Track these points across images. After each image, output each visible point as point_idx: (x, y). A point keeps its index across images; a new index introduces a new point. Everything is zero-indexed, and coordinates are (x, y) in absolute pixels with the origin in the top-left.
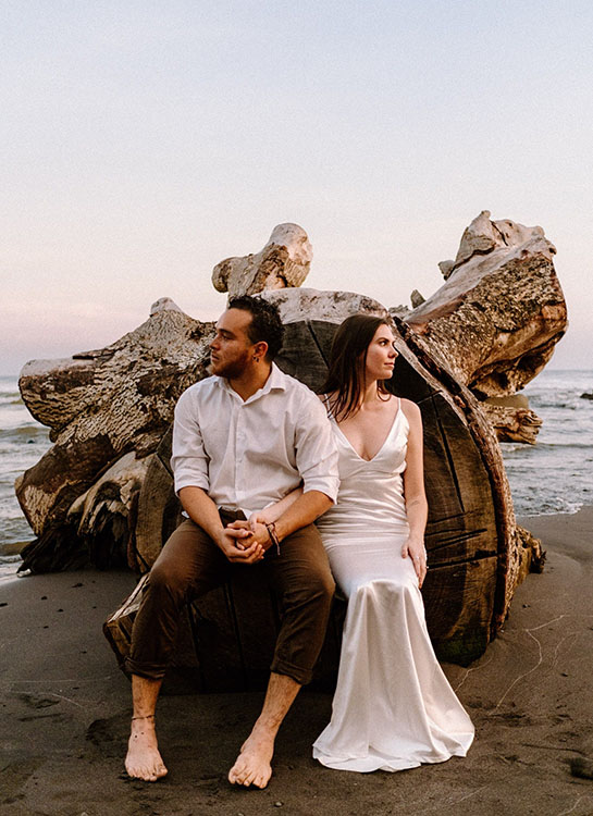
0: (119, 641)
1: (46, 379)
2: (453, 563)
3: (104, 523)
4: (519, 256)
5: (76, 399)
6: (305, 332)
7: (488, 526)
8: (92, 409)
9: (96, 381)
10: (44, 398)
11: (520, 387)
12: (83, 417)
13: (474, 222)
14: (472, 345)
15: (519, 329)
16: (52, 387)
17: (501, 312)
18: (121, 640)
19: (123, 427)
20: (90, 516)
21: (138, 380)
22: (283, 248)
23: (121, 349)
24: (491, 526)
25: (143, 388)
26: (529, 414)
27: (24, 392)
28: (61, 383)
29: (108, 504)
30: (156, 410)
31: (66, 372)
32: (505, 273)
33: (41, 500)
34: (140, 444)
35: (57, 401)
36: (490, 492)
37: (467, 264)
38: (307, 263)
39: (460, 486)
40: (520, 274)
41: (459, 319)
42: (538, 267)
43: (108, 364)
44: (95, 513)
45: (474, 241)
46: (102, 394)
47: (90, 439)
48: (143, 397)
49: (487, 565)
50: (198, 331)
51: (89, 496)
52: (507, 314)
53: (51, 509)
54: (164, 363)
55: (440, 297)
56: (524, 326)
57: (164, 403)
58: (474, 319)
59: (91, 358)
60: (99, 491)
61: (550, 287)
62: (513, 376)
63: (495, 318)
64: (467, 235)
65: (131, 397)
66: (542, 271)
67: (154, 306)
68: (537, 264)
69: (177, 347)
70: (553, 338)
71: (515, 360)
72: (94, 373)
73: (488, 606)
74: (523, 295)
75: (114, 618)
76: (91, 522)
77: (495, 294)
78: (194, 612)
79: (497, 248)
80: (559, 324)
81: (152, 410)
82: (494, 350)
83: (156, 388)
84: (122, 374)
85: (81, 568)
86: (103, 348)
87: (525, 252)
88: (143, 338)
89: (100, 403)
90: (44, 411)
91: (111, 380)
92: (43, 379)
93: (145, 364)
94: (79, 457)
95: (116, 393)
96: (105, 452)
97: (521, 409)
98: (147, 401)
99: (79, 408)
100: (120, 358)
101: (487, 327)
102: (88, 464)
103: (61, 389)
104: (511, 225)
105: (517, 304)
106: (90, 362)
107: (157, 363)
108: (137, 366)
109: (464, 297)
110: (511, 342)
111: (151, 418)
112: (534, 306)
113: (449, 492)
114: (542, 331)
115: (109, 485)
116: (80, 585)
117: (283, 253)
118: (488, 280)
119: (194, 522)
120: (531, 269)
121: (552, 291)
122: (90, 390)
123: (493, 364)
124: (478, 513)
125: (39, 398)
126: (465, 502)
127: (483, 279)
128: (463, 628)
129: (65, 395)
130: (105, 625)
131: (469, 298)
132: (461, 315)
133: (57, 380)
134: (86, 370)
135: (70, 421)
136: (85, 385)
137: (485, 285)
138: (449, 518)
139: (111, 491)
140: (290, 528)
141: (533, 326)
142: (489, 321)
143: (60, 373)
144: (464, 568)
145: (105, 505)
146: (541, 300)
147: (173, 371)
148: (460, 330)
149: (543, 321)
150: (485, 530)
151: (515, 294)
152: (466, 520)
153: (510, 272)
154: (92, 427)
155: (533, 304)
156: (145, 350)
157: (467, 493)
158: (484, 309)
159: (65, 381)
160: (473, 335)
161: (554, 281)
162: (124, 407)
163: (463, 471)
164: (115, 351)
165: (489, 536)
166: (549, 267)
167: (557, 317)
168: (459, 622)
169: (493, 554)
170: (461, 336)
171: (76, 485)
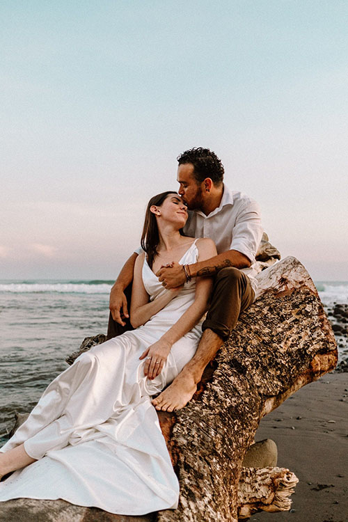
4: (276, 285)
15: (285, 389)
17: (265, 369)
40: (283, 312)
42: (303, 302)
52: (272, 372)
56: (291, 384)
58: (235, 391)
61: (319, 331)
66: (309, 308)
74: (289, 343)
77: (255, 343)
87: (283, 280)
101: (251, 400)
105: (283, 357)
112: (303, 357)
120: (295, 306)
121: (323, 336)
132: (217, 389)
141: (301, 383)
142: (252, 387)
146: (311, 349)
149: (311, 374)
151: (280, 342)
153: (270, 310)
155: (302, 354)
158: (244, 370)
161: (323, 321)
166: (316, 302)
167: (327, 367)
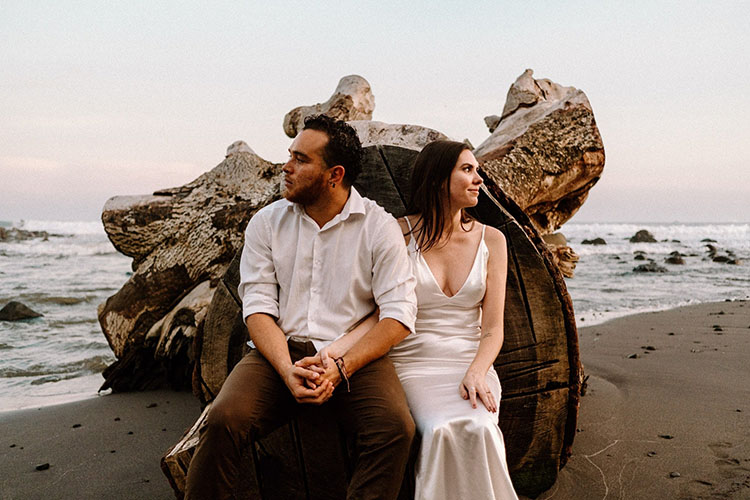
0: (177, 477)
1: (128, 213)
2: (523, 394)
3: (179, 347)
4: (562, 107)
5: (155, 231)
6: (377, 158)
7: (561, 357)
8: (170, 241)
9: (174, 216)
10: (125, 230)
11: (557, 227)
12: (162, 248)
13: (519, 79)
14: (523, 185)
15: (563, 172)
16: (133, 221)
17: (548, 156)
18: (180, 476)
19: (199, 258)
20: (166, 340)
21: (213, 215)
22: (348, 97)
23: (198, 187)
24: (563, 357)
25: (218, 222)
26: (568, 251)
27: (107, 225)
28: (141, 217)
29: (184, 329)
30: (230, 242)
31: (146, 207)
32: (551, 122)
33: (121, 324)
34: (214, 274)
35: (137, 234)
36: (562, 323)
37: (514, 116)
38: (370, 112)
39: (533, 316)
40: (564, 123)
41: (511, 161)
42: (580, 116)
43: (186, 200)
44: (171, 337)
45: (519, 95)
46: (180, 228)
47: (168, 269)
48: (218, 230)
49: (558, 396)
50: (269, 170)
51: (166, 322)
52: (553, 159)
53: (130, 333)
54: (238, 199)
55: (491, 144)
56: (567, 169)
57: (237, 236)
58: (524, 161)
59: (170, 194)
60: (175, 317)
61: (590, 135)
62: (552, 217)
63: (542, 162)
64: (513, 90)
65: (207, 230)
66: (584, 120)
67: (229, 148)
68: (578, 115)
69: (250, 185)
70: (590, 183)
71: (556, 202)
72: (172, 208)
73: (559, 438)
74: (567, 142)
75: (172, 453)
76: (167, 346)
77: (541, 140)
78: (258, 447)
79: (539, 102)
80: (597, 169)
81: (226, 242)
82: (541, 191)
83: (230, 222)
84: (198, 209)
85: (157, 388)
86: (182, 185)
87: (568, 103)
88: (219, 176)
89: (177, 235)
90: (126, 243)
91: (188, 214)
92: (124, 213)
93: (220, 200)
94: (158, 285)
95: (192, 226)
96: (182, 280)
97: (561, 246)
98: (221, 234)
99: (158, 240)
100: (197, 195)
101: (535, 169)
102: (166, 292)
103: (141, 222)
104: (550, 83)
105: (561, 150)
106: (169, 198)
107: (231, 199)
108: (213, 202)
109: (515, 142)
110: (556, 184)
111: (225, 250)
112: (576, 152)
113: (520, 323)
114: (583, 175)
115: (184, 311)
116: (154, 405)
117: (348, 102)
118: (535, 128)
119: (260, 355)
120: (574, 119)
121: (593, 138)
122: (168, 223)
123: (538, 204)
124: (550, 344)
125: (120, 230)
126: (537, 332)
127: (531, 126)
128: (531, 459)
129: (145, 228)
130: (163, 459)
131: (519, 143)
132: (513, 158)
133: (138, 214)
134: (165, 205)
135: (149, 253)
136: (164, 219)
137: (532, 132)
138: (522, 348)
139: (186, 316)
140: (360, 362)
141: (575, 171)
142: (537, 164)
143: (141, 208)
144: (535, 399)
145: (181, 329)
146: (583, 146)
147: (245, 207)
148: (512, 171)
149: (584, 165)
150: (557, 361)
151: (559, 140)
152: (538, 351)
153: (555, 121)
154: (170, 257)
155: (576, 150)
156: (220, 188)
157: (540, 323)
158: (532, 153)
159: (145, 215)
160: (524, 176)
161: (594, 130)
162: (200, 240)
163: (535, 300)
164: (193, 188)
165: (560, 367)
166: (590, 117)
167: (597, 163)
168: (529, 453)
169: (564, 385)
170: (513, 176)
171: (154, 311)
